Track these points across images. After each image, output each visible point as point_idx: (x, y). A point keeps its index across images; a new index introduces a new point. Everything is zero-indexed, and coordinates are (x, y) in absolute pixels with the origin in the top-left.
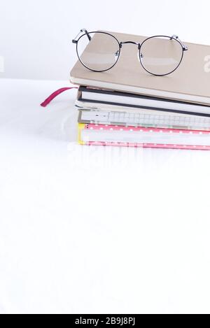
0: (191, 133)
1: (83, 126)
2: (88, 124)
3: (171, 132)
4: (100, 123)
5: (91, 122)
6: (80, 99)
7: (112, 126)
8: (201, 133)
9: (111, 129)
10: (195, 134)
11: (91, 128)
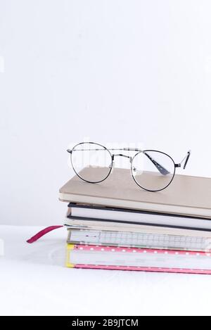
0: (187, 253)
1: (72, 247)
2: (77, 244)
3: (166, 253)
4: (90, 244)
5: (81, 243)
6: (70, 216)
7: (104, 246)
8: (198, 254)
9: (102, 249)
10: (191, 256)
11: (81, 248)
